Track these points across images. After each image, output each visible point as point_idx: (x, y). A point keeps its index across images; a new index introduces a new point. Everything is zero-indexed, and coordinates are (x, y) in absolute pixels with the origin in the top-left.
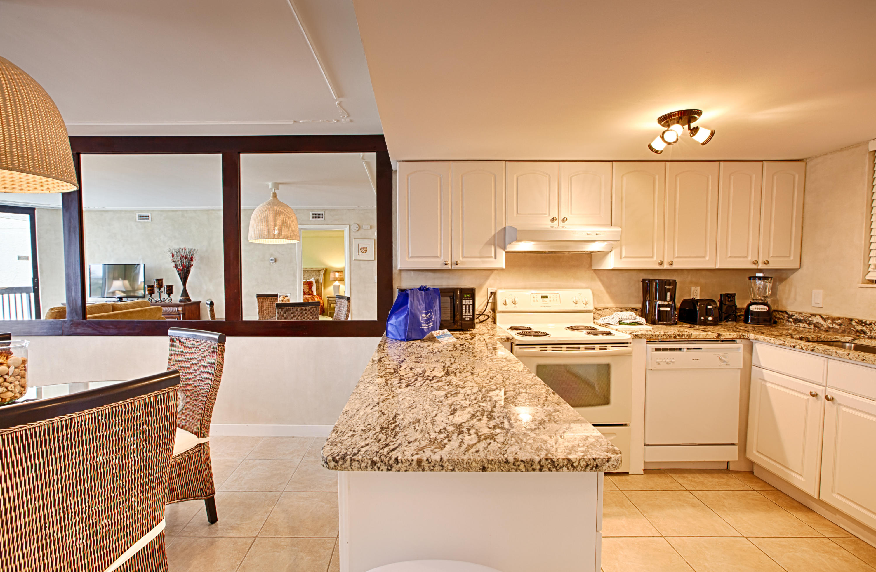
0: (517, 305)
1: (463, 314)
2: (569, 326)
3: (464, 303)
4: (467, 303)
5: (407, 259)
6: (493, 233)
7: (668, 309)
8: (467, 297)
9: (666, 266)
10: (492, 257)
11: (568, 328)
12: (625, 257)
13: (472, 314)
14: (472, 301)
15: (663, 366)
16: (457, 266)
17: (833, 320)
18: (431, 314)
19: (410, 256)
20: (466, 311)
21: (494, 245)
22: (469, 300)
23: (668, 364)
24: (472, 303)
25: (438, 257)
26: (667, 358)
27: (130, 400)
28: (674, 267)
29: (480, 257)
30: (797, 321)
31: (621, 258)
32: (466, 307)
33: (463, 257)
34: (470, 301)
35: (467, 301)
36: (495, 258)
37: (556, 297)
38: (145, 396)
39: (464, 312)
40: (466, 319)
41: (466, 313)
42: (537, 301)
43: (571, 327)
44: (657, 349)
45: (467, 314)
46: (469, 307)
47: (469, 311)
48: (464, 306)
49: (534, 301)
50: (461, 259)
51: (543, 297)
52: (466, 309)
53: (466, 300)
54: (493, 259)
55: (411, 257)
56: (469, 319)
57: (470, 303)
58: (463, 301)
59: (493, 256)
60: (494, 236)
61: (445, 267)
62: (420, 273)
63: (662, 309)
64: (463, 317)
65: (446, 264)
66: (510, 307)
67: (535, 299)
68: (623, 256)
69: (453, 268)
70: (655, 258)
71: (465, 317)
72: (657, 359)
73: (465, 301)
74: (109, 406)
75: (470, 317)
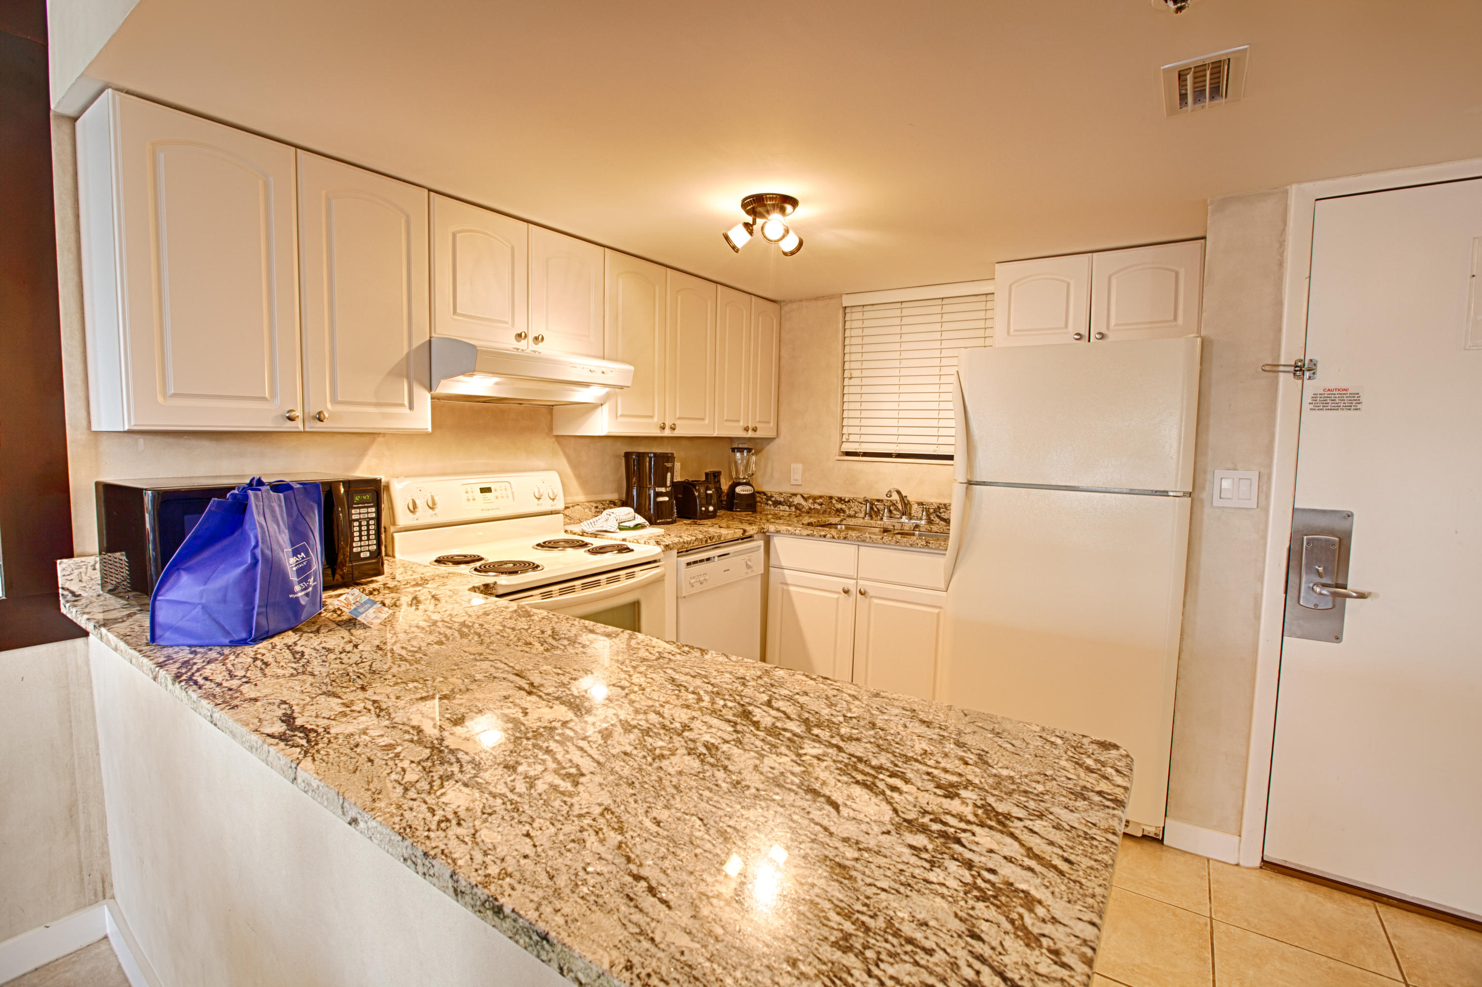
0: (437, 510)
1: (354, 545)
2: (541, 541)
3: (354, 517)
4: (362, 516)
5: (160, 399)
6: (405, 351)
8: (362, 502)
9: (667, 433)
10: (403, 405)
11: (538, 545)
12: (622, 416)
13: (375, 542)
14: (374, 510)
16: (319, 424)
17: (815, 498)
19: (171, 391)
20: (360, 536)
21: (408, 378)
22: (367, 507)
23: (701, 583)
24: (374, 515)
25: (264, 399)
26: (698, 576)
28: (677, 433)
29: (378, 405)
30: (777, 503)
31: (615, 418)
32: (360, 526)
33: (334, 401)
34: (370, 510)
35: (363, 511)
36: (411, 407)
37: (506, 489)
39: (357, 539)
40: (362, 555)
41: (361, 540)
42: (474, 499)
43: (544, 543)
44: (686, 565)
45: (363, 543)
46: (368, 525)
47: (368, 535)
48: (356, 524)
49: (469, 500)
50: (329, 406)
51: (484, 490)
52: (360, 531)
53: (359, 508)
54: (406, 410)
55: (174, 395)
56: (368, 554)
57: (370, 516)
58: (353, 511)
59: (406, 402)
60: (408, 354)
61: (289, 426)
62: (171, 440)
63: (660, 499)
64: (355, 550)
65: (291, 419)
66: (424, 516)
67: (471, 496)
68: (619, 413)
69: (307, 429)
70: (656, 419)
71: (359, 549)
73: (358, 511)
75: (371, 548)
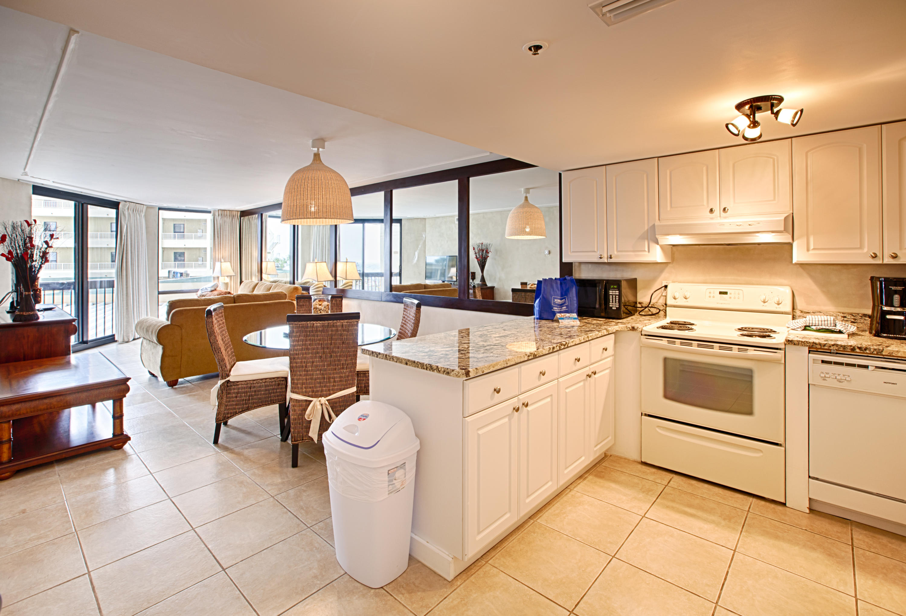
0: (688, 300)
1: (610, 304)
2: (740, 326)
3: (610, 293)
4: (613, 294)
5: (569, 253)
6: (646, 228)
7: (902, 318)
8: (614, 288)
10: (645, 251)
11: (738, 329)
12: (814, 249)
13: (618, 304)
14: (618, 292)
15: (830, 382)
16: (611, 259)
18: (565, 300)
19: (572, 251)
20: (613, 301)
21: (648, 239)
22: (615, 290)
23: (840, 381)
24: (618, 294)
25: (594, 251)
26: (839, 375)
27: (335, 321)
29: (634, 251)
31: (808, 250)
32: (613, 297)
33: (618, 251)
34: (616, 292)
35: (614, 291)
36: (649, 252)
37: (739, 294)
38: (342, 321)
39: (611, 302)
40: (613, 308)
41: (613, 303)
42: (714, 297)
43: (742, 328)
44: (823, 362)
45: (613, 304)
46: (616, 297)
47: (616, 301)
48: (611, 296)
49: (710, 297)
50: (616, 253)
51: (721, 293)
52: (613, 299)
53: (613, 290)
54: (647, 253)
56: (615, 308)
57: (617, 294)
58: (610, 291)
59: (647, 249)
60: (648, 230)
61: (601, 261)
62: (597, 265)
63: (892, 317)
64: (610, 306)
65: (601, 258)
66: (681, 302)
67: (712, 295)
68: (812, 247)
69: (608, 261)
70: (866, 250)
71: (612, 306)
72: (823, 373)
73: (612, 291)
74: (326, 322)
75: (616, 306)
